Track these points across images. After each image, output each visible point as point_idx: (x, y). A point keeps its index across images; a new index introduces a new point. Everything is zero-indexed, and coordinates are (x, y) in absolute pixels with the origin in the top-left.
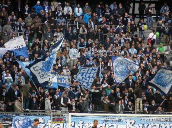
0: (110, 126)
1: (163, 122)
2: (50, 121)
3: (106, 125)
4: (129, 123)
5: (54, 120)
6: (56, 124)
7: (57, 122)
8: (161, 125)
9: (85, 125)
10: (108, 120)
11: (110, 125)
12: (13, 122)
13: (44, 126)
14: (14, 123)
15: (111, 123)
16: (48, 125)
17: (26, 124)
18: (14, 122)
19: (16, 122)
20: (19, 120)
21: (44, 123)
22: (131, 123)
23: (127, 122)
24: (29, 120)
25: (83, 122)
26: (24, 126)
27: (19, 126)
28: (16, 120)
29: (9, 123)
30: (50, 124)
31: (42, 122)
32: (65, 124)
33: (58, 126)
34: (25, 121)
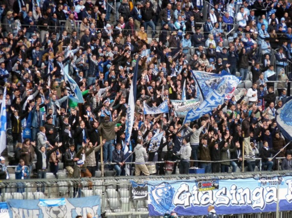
0: (269, 192)
2: (195, 188)
3: (263, 189)
4: (290, 186)
5: (201, 186)
6: (204, 192)
7: (204, 189)
9: (239, 191)
11: (268, 189)
12: (149, 192)
13: (190, 197)
14: (151, 195)
15: (270, 186)
16: (194, 195)
17: (167, 195)
18: (151, 192)
19: (154, 193)
20: (157, 189)
21: (188, 192)
23: (288, 184)
24: (169, 188)
25: (236, 187)
26: (164, 198)
27: (158, 198)
28: (153, 189)
29: (144, 195)
30: (196, 192)
31: (187, 190)
32: (215, 191)
33: (206, 196)
34: (165, 189)
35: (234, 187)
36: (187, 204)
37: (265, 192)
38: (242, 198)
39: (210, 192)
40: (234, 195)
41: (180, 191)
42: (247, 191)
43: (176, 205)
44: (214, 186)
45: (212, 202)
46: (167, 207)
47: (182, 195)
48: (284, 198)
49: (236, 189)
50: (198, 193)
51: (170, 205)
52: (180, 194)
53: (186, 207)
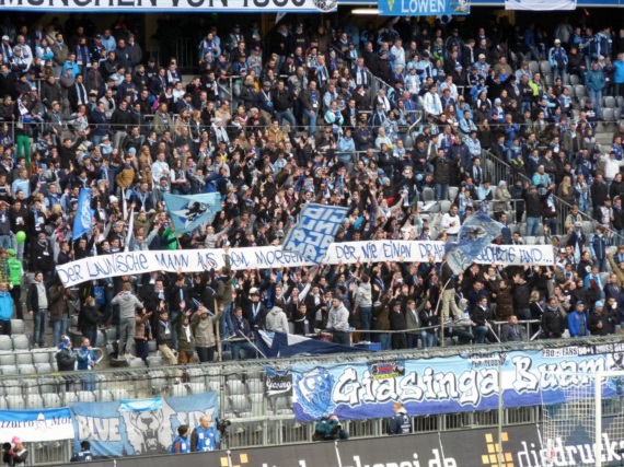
0: (485, 378)
1: (584, 358)
2: (367, 374)
3: (476, 373)
4: (519, 366)
5: (376, 372)
6: (381, 381)
7: (383, 376)
8: (580, 366)
9: (437, 377)
10: (480, 363)
11: (485, 373)
12: (294, 384)
13: (358, 389)
14: (297, 387)
15: (487, 368)
16: (365, 386)
17: (322, 387)
18: (297, 383)
19: (301, 383)
20: (307, 378)
21: (355, 381)
22: (523, 364)
23: (515, 364)
24: (326, 376)
25: (433, 371)
26: (317, 393)
27: (309, 393)
28: (300, 379)
29: (286, 388)
30: (368, 382)
31: (353, 378)
32: (398, 379)
33: (384, 387)
34: (319, 379)
35: (429, 372)
36: (354, 400)
37: (480, 378)
38: (443, 387)
39: (391, 380)
40: (429, 384)
41: (344, 380)
42: (450, 378)
43: (338, 402)
44: (397, 370)
45: (394, 396)
46: (324, 406)
47: (347, 386)
48: (510, 387)
49: (432, 374)
50: (372, 382)
51: (328, 402)
52: (343, 385)
53: (353, 405)
